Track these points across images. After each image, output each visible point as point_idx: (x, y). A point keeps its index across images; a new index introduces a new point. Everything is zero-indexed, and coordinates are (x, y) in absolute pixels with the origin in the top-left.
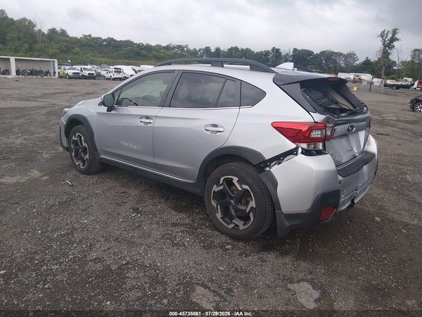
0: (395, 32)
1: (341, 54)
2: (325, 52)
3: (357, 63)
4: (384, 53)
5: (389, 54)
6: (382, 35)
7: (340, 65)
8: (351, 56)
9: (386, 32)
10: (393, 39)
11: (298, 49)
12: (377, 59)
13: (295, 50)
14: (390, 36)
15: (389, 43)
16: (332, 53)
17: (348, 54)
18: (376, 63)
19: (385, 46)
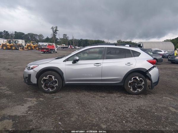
0: (56, 27)
1: (37, 35)
2: (30, 34)
3: (44, 38)
4: (54, 35)
5: (56, 36)
6: (52, 28)
7: (37, 39)
8: (41, 36)
9: (53, 27)
10: (56, 30)
11: (17, 32)
12: (51, 37)
13: (16, 32)
14: (55, 29)
15: (55, 32)
16: (33, 34)
17: (40, 35)
18: (51, 38)
19: (54, 33)
